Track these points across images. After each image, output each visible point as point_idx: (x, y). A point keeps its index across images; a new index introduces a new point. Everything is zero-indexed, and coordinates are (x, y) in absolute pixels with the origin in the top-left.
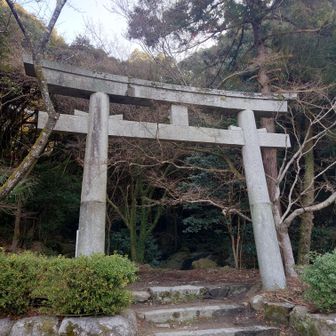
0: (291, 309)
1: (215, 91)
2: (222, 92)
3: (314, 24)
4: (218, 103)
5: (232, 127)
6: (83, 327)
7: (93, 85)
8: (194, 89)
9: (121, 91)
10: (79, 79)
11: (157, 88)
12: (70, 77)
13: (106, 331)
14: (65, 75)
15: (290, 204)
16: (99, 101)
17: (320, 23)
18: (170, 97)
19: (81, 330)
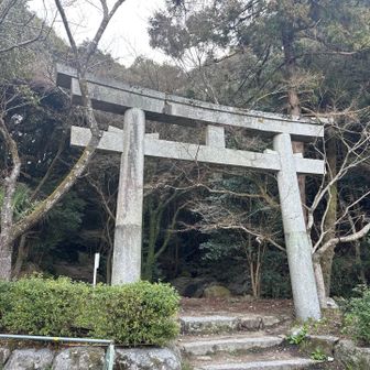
0: (336, 342)
1: (252, 112)
2: (260, 113)
3: (351, 47)
4: (256, 125)
5: (268, 151)
6: (133, 359)
7: (128, 100)
8: (231, 109)
9: (158, 108)
10: (115, 92)
11: (194, 106)
12: (106, 90)
13: (158, 364)
14: (100, 87)
15: (323, 234)
16: (135, 118)
17: (357, 46)
18: (208, 117)
19: (131, 362)
